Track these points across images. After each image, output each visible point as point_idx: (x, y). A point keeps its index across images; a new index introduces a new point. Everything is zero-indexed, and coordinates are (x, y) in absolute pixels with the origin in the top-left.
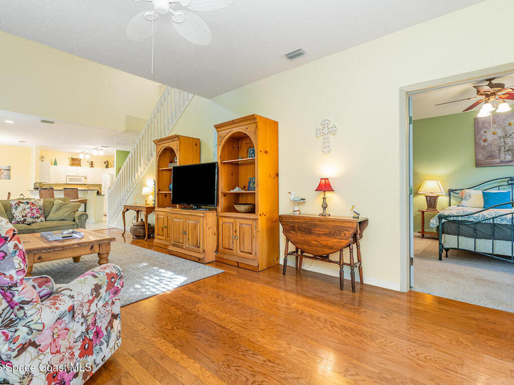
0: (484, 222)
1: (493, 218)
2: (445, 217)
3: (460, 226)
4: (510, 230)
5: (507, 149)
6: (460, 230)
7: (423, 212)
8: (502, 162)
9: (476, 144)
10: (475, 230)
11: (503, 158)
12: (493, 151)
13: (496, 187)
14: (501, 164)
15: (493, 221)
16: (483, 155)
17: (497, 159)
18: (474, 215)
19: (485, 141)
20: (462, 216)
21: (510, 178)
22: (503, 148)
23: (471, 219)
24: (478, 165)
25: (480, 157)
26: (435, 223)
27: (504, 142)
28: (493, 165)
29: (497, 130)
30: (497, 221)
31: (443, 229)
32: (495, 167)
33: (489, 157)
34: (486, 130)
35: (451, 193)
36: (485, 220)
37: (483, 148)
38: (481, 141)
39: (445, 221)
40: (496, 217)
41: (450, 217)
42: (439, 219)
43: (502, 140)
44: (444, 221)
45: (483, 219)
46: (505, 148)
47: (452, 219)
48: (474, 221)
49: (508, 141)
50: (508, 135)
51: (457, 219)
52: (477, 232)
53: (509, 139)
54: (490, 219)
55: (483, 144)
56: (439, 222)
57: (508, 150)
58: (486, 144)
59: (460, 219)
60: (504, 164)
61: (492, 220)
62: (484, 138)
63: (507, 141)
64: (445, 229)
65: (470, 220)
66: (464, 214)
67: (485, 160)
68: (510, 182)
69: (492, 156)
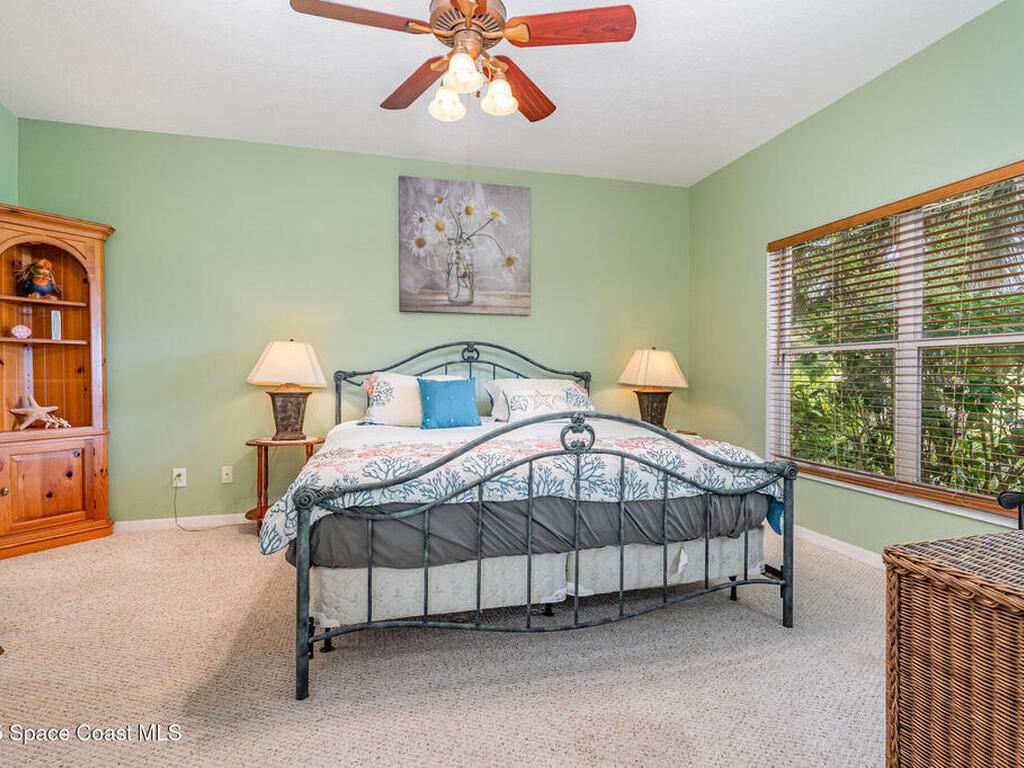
0: (454, 501)
1: (480, 484)
2: (324, 498)
3: (380, 529)
4: (524, 519)
5: (462, 271)
6: (378, 547)
7: (263, 449)
8: (453, 304)
9: (403, 248)
10: (427, 535)
11: (455, 294)
12: (435, 274)
13: (442, 366)
14: (448, 309)
15: (481, 493)
16: (416, 282)
17: (443, 293)
18: (424, 478)
19: (421, 243)
20: (384, 486)
21: (468, 344)
22: (455, 267)
23: (416, 496)
24: (406, 306)
25: (411, 284)
26: (280, 530)
27: (457, 252)
28: (435, 309)
29: (444, 219)
30: (493, 493)
31: (313, 550)
32: (437, 316)
33: (426, 287)
34: (424, 216)
35: (343, 383)
36: (456, 495)
37: (417, 260)
38: (413, 242)
39: (323, 513)
40: (488, 479)
41: (343, 493)
42: (298, 509)
43: (453, 249)
44: (317, 513)
45: (450, 491)
46: (458, 268)
47: (348, 501)
48: (424, 500)
49: (465, 251)
50: (465, 236)
51: (367, 503)
52: (433, 542)
53: (466, 247)
54: (471, 487)
55: (415, 249)
56: (300, 524)
57: (464, 276)
58: (422, 252)
59: (378, 498)
60: (456, 309)
61: (476, 490)
62: (418, 235)
63: (461, 251)
64: (322, 550)
65: (412, 498)
66: (390, 477)
67: (419, 294)
68: (466, 355)
69: (433, 287)
